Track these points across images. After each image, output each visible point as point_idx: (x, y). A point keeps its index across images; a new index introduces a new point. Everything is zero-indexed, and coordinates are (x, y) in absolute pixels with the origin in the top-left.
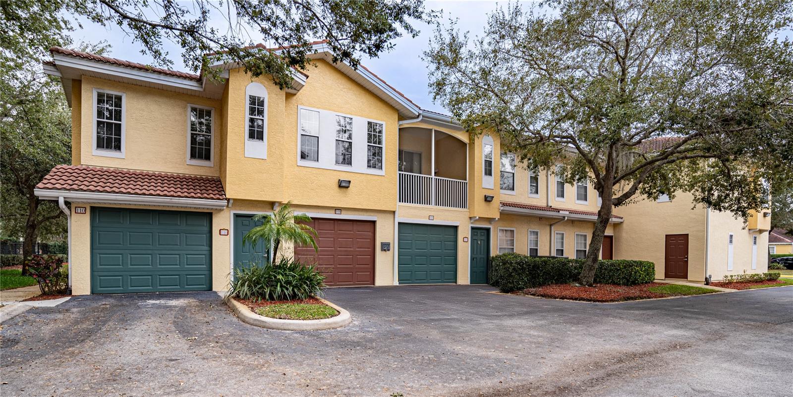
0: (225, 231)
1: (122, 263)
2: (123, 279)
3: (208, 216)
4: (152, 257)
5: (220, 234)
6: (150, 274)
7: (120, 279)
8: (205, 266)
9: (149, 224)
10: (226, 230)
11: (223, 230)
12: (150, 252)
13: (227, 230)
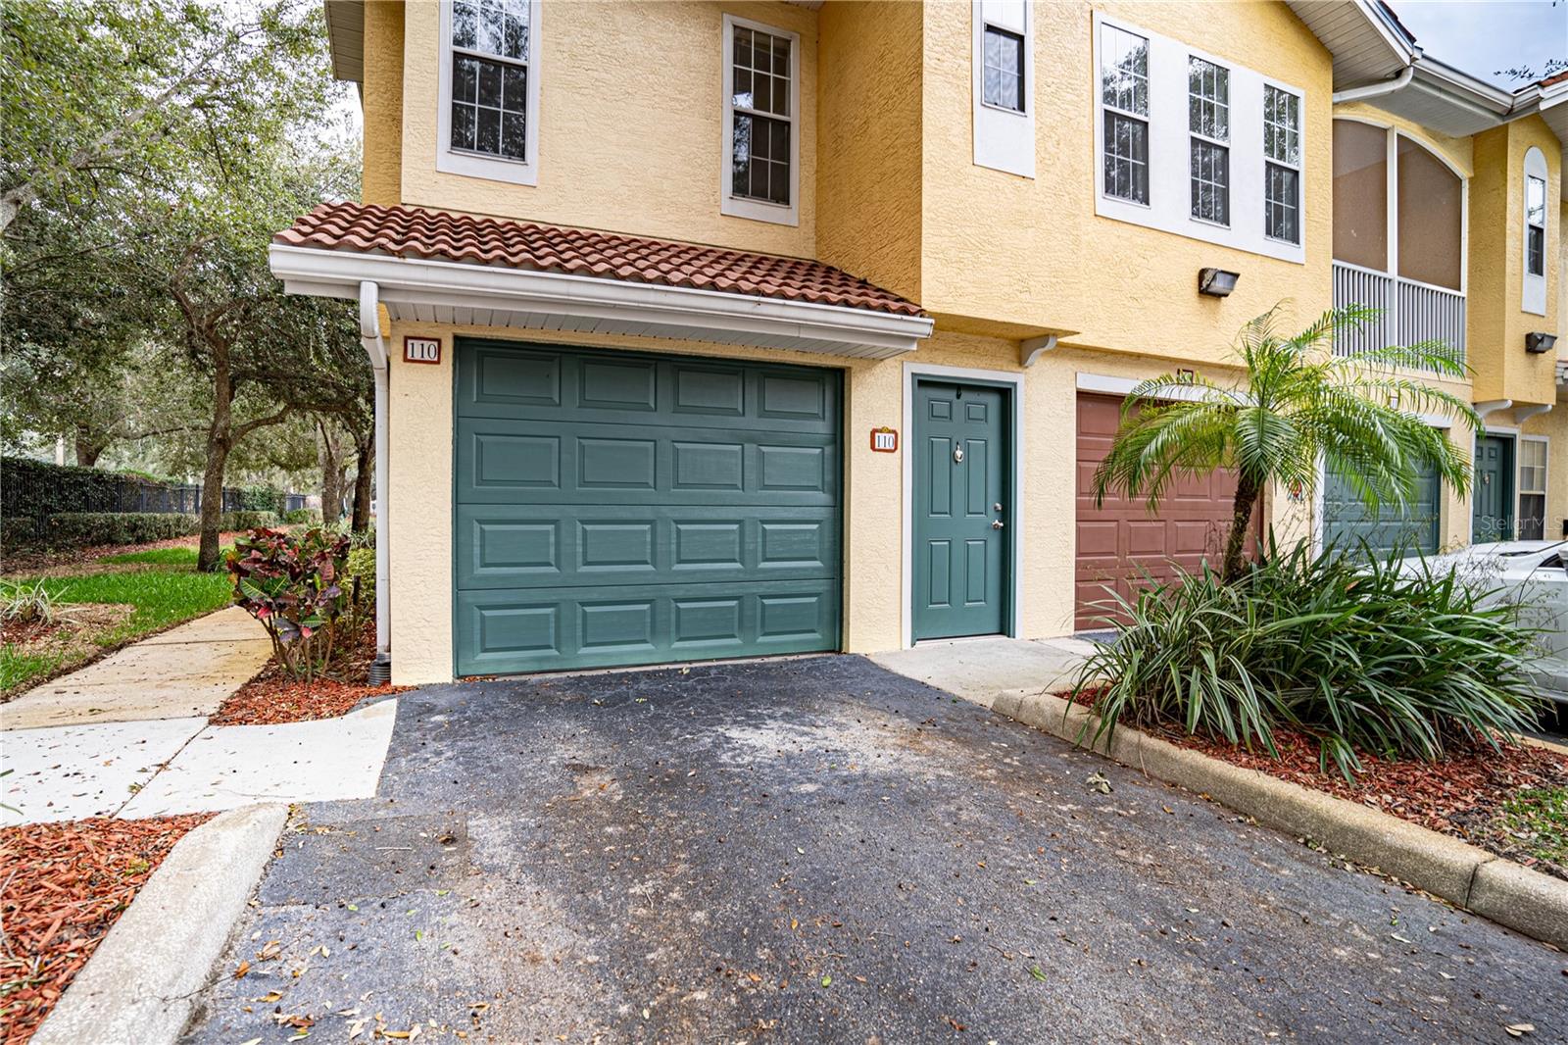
0: (888, 435)
1: (558, 555)
2: (557, 617)
3: (834, 383)
4: (654, 532)
5: (873, 448)
6: (645, 596)
7: (547, 615)
8: (818, 564)
9: (645, 408)
10: (890, 432)
11: (881, 431)
12: (647, 513)
13: (894, 432)
